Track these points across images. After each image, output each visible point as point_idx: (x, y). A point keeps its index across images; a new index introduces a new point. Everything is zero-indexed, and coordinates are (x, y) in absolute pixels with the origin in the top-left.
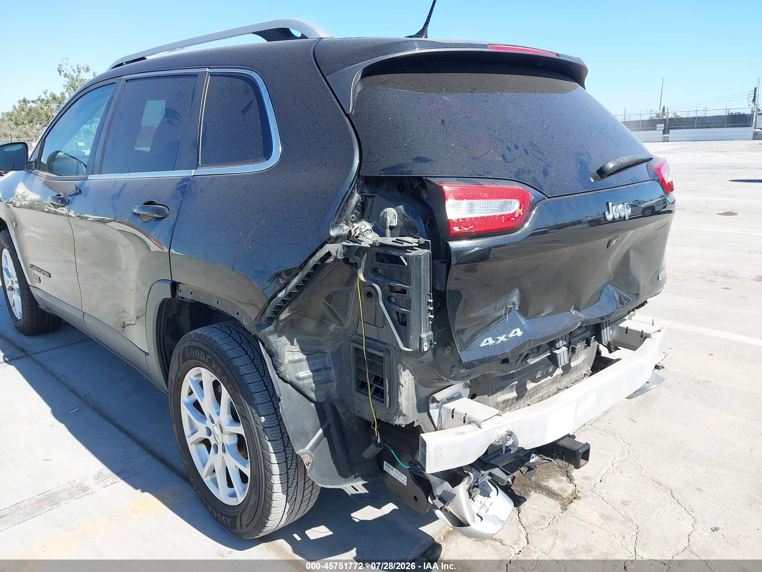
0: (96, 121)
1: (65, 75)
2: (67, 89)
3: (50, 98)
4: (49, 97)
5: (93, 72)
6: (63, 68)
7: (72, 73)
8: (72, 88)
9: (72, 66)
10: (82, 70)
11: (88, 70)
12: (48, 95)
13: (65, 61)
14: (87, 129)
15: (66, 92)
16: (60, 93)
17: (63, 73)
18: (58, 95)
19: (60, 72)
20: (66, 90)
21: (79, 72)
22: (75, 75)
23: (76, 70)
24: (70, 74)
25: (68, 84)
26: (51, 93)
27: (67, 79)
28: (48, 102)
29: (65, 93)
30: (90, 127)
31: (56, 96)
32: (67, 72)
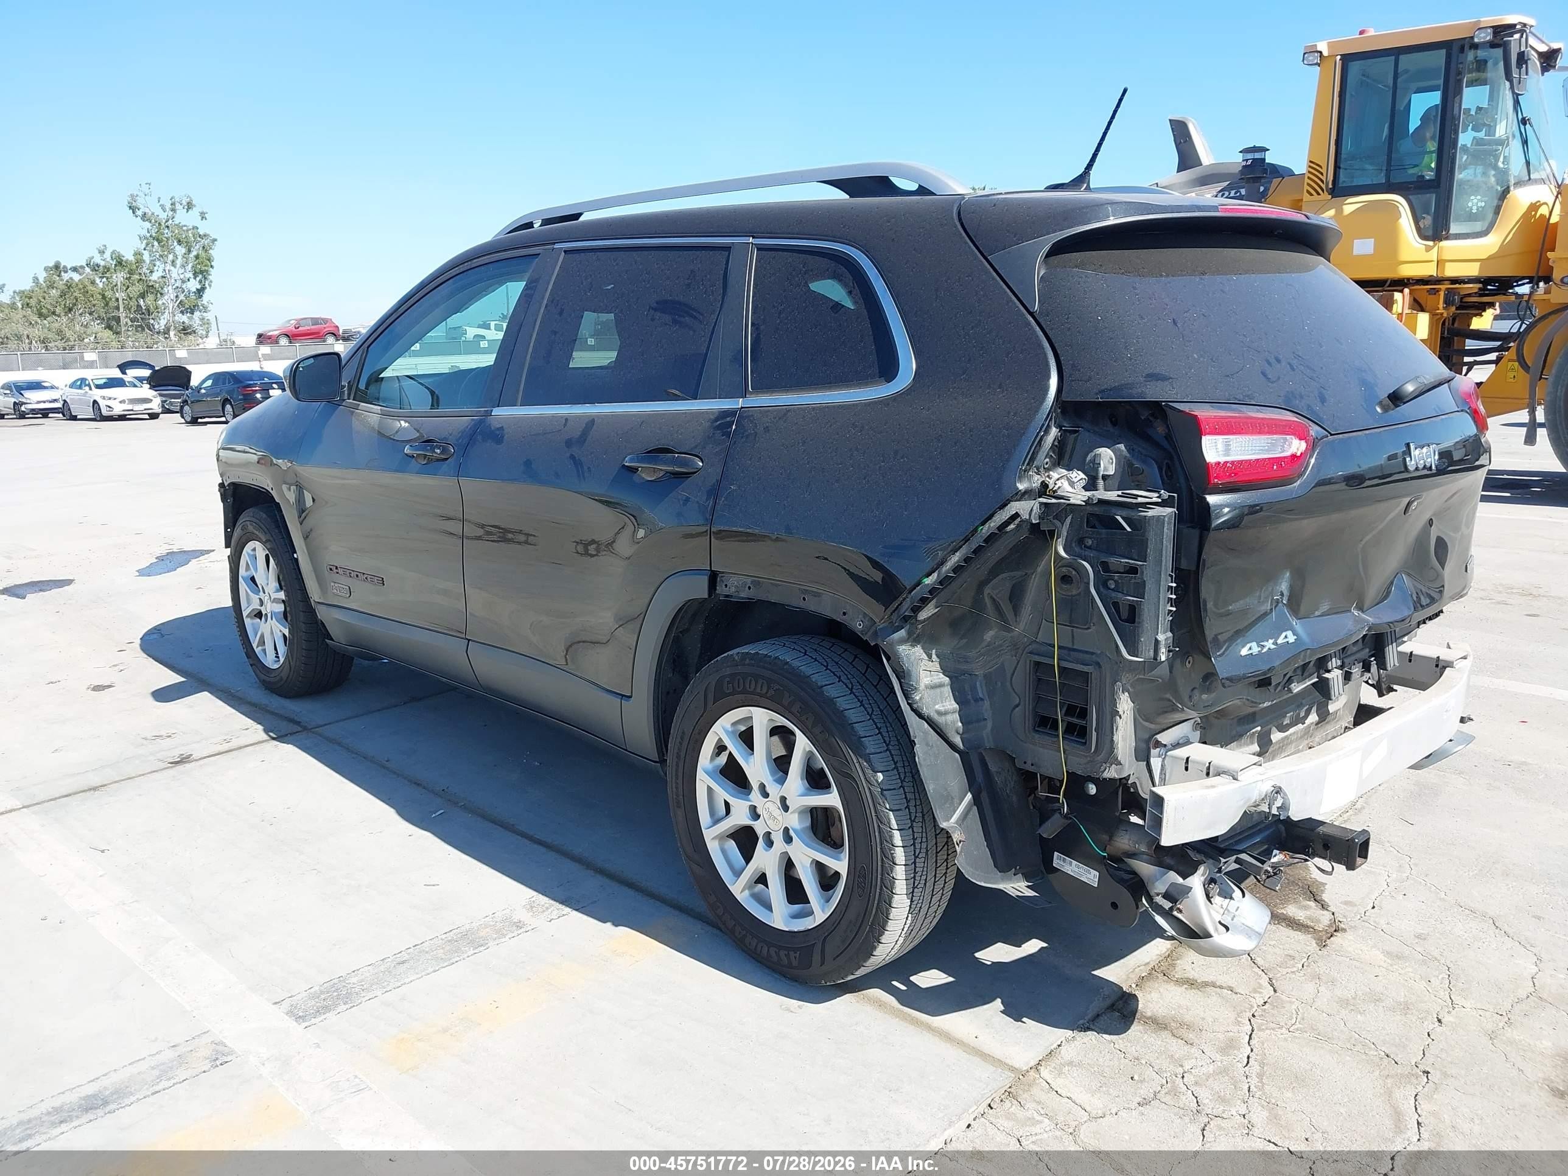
0: (201, 307)
1: (144, 217)
2: (147, 245)
3: (111, 262)
4: (109, 259)
5: (201, 211)
6: (140, 202)
7: (158, 211)
8: (156, 243)
9: (159, 198)
10: (178, 206)
11: (190, 206)
12: (107, 255)
13: (145, 188)
14: (183, 323)
15: (145, 249)
16: (133, 252)
17: (139, 213)
18: (129, 256)
19: (133, 209)
20: (143, 246)
21: (174, 210)
22: (163, 216)
23: (168, 206)
24: (153, 214)
25: (148, 235)
26: (114, 251)
27: (147, 225)
28: (107, 269)
29: (144, 252)
30: (188, 318)
31: (124, 259)
32: (147, 211)
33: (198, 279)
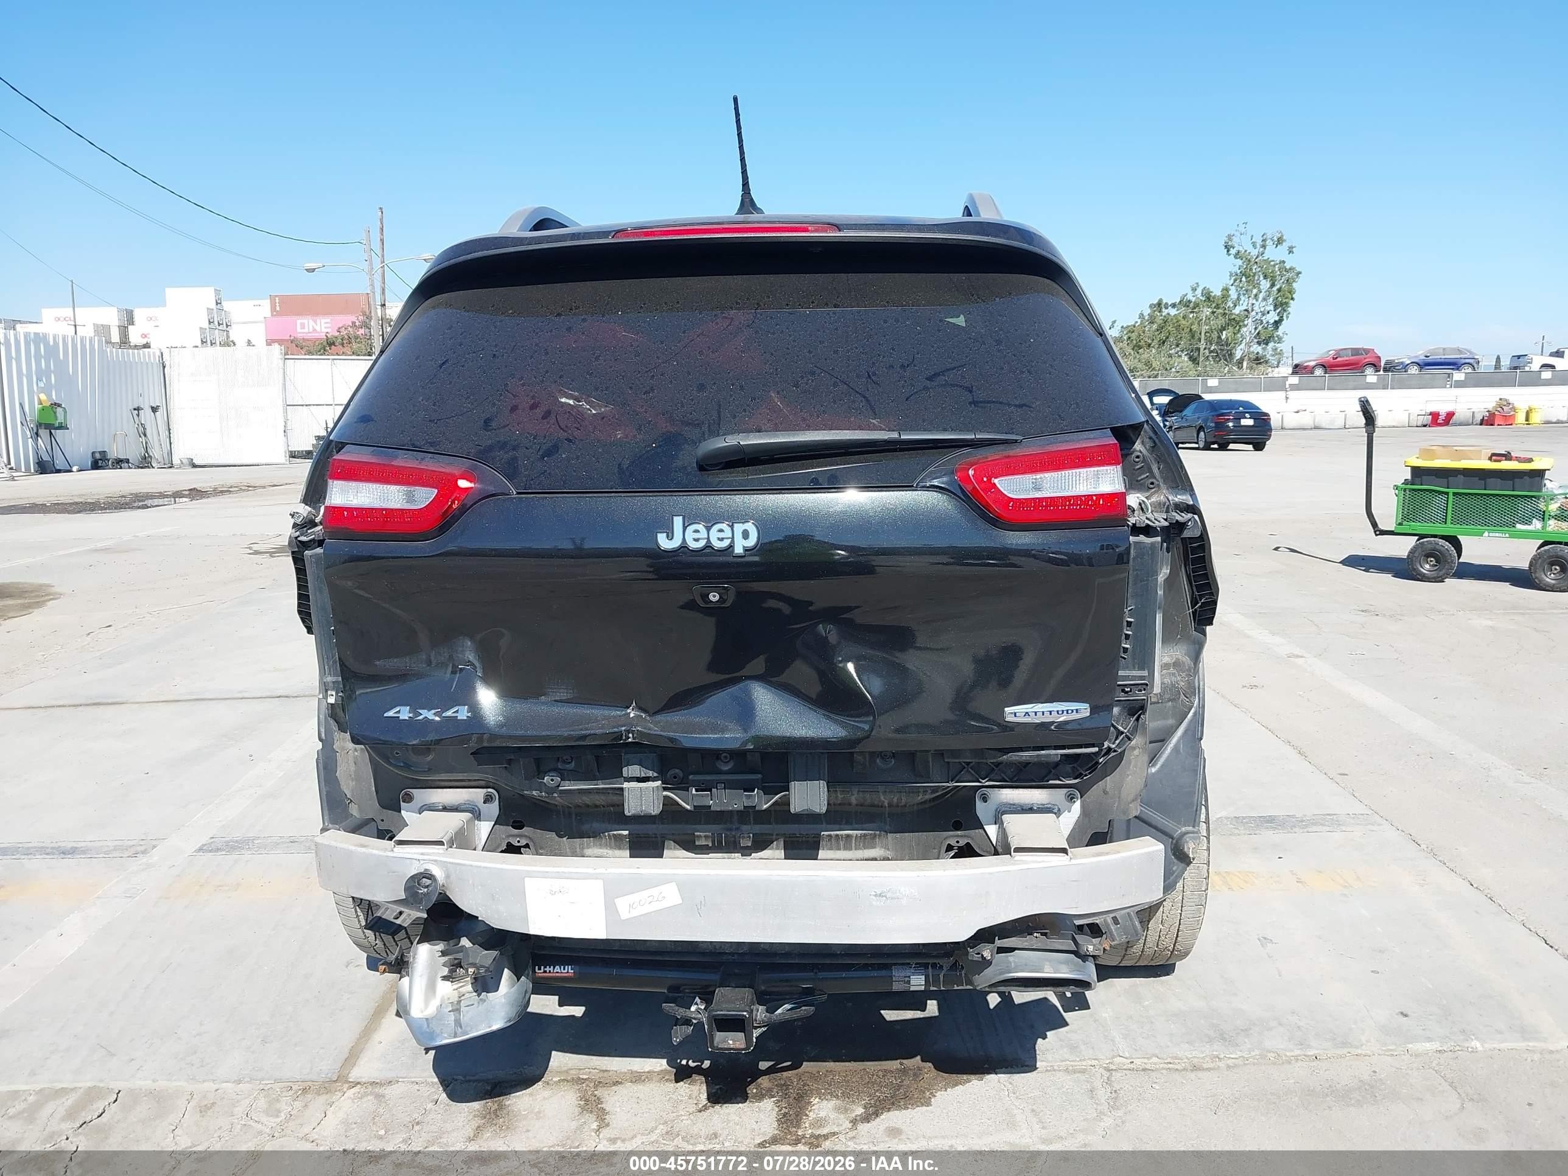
0: (1276, 339)
1: (1237, 255)
2: (1235, 280)
3: (1201, 298)
4: (1199, 296)
5: (1290, 245)
6: (1235, 241)
7: (1250, 249)
8: (1244, 279)
9: (1252, 236)
10: (1269, 242)
11: (1280, 241)
12: (1199, 292)
13: (1242, 229)
14: (1258, 353)
15: (1232, 285)
16: (1221, 288)
17: (1233, 251)
18: (1217, 292)
19: (1228, 248)
20: (1232, 281)
21: (1264, 246)
22: (1254, 252)
23: (1259, 243)
24: (1246, 251)
25: (1239, 271)
26: (1204, 288)
27: (1239, 262)
28: (1197, 305)
29: (1230, 287)
30: (1263, 348)
31: (1213, 294)
32: (1241, 249)
33: (1278, 311)
